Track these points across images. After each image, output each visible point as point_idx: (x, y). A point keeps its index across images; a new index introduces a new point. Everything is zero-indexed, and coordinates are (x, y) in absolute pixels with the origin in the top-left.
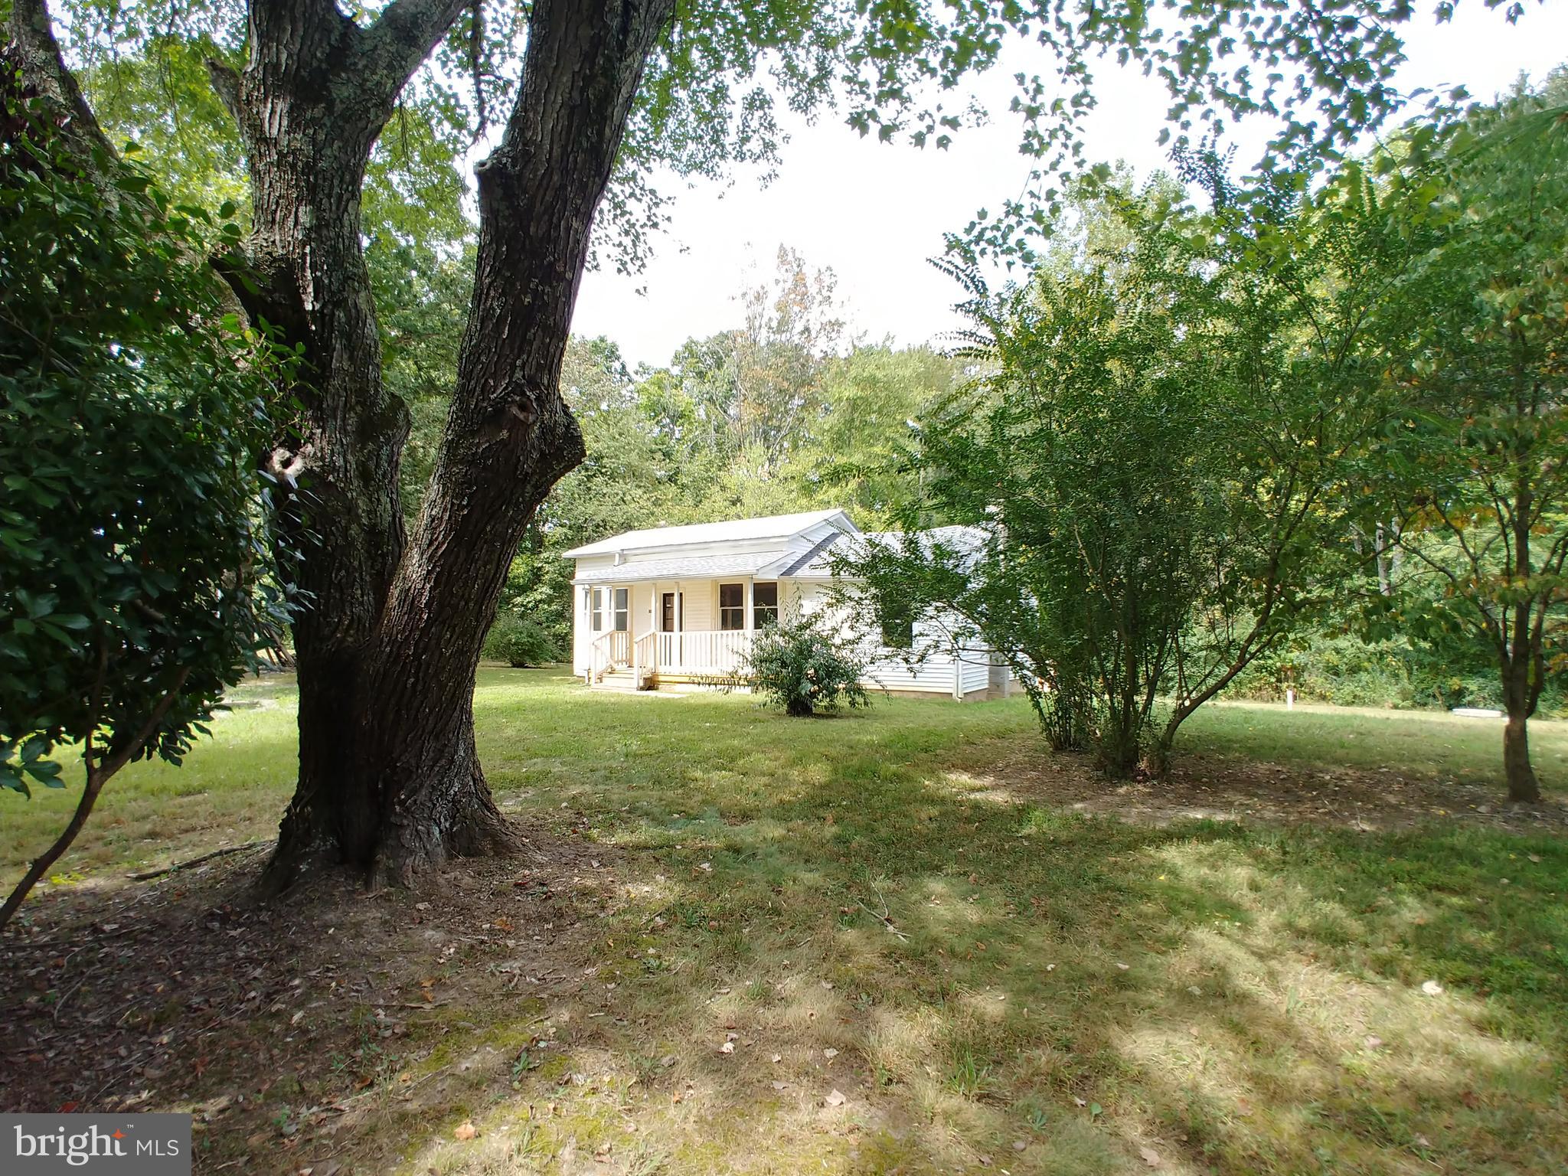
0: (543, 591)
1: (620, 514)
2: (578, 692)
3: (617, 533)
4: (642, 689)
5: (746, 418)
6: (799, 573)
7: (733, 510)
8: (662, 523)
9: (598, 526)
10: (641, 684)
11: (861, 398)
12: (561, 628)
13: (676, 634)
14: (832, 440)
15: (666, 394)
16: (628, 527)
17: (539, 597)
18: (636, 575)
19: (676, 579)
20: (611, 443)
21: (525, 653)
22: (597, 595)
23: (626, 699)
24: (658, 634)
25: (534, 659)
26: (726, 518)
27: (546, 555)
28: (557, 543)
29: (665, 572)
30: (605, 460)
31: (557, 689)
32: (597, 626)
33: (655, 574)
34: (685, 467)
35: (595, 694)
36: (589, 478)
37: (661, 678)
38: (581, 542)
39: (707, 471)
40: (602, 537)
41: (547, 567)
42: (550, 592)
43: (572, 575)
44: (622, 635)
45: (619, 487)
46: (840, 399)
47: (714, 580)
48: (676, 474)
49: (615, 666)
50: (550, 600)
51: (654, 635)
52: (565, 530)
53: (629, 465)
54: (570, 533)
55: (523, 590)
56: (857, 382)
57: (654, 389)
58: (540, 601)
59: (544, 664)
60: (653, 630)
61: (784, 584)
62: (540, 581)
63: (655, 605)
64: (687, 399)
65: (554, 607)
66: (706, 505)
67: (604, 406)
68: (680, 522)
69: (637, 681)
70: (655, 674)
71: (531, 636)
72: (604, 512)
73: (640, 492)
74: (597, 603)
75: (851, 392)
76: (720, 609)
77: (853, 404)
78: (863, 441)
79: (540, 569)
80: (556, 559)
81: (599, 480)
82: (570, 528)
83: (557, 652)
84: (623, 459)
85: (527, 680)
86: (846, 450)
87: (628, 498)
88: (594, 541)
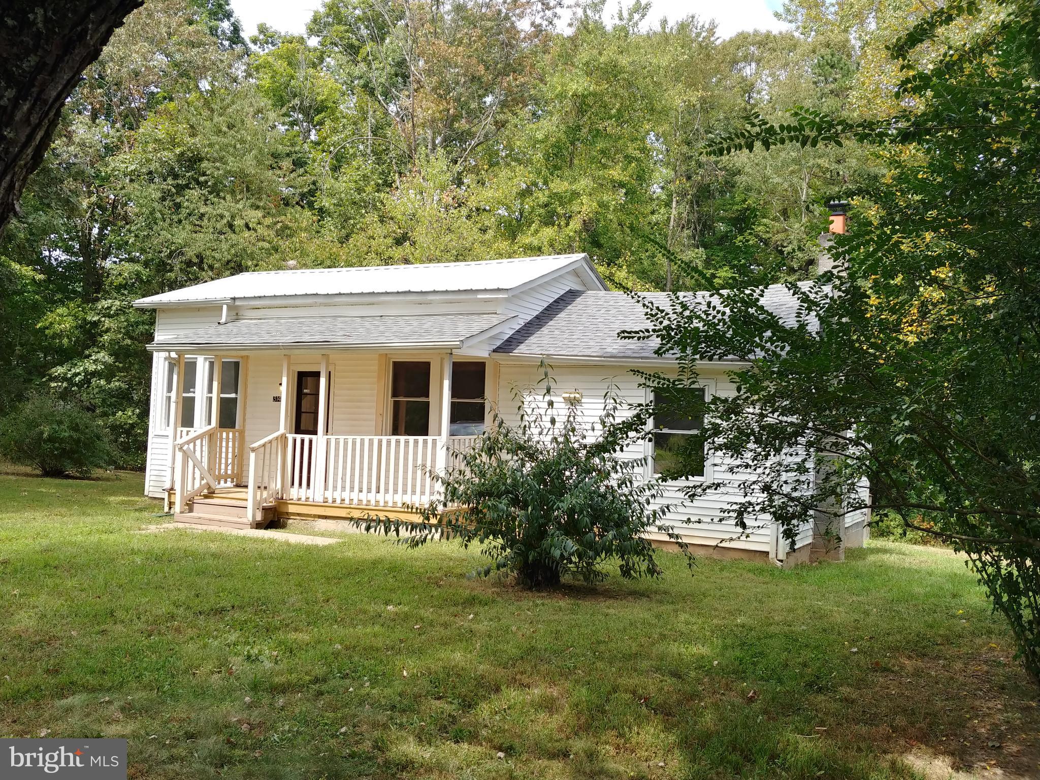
0: (101, 358)
1: (224, 246)
2: (153, 528)
3: (218, 275)
4: (258, 526)
5: (421, 115)
6: (522, 350)
7: (397, 252)
8: (292, 263)
9: (189, 263)
10: (259, 517)
11: (594, 94)
12: (126, 416)
13: (319, 440)
14: (547, 157)
15: (300, 74)
16: (237, 268)
17: (92, 368)
18: (256, 340)
19: (324, 348)
20: (214, 139)
21: (66, 454)
22: (191, 368)
23: (236, 546)
24: (290, 437)
25: (79, 463)
26: (388, 261)
27: (105, 303)
28: (124, 286)
29: (306, 338)
30: (205, 164)
31: (116, 522)
32: (187, 420)
33: (289, 339)
34: (327, 183)
35: (181, 534)
36: (180, 189)
37: (292, 509)
38: (162, 288)
39: (359, 190)
40: (196, 280)
41: (107, 323)
42: (109, 360)
43: (150, 338)
44: (227, 435)
45: (225, 206)
46: (561, 96)
47: (382, 353)
48: (312, 193)
49: (214, 485)
50: (109, 373)
51: (284, 438)
52: (138, 267)
53: (242, 176)
54: (145, 273)
55: (67, 355)
56: (590, 70)
57: (281, 66)
58: (94, 374)
59: (97, 472)
60: (282, 430)
61: (497, 366)
62: (94, 343)
63: (285, 389)
64: (331, 83)
65: (115, 384)
66: (358, 240)
67: (205, 85)
68: (319, 264)
69: (251, 514)
70: (281, 501)
71: (75, 428)
72: (201, 242)
73: (259, 214)
74: (189, 383)
75: (579, 84)
76: (391, 401)
77: (582, 104)
78: (592, 160)
79: (95, 324)
80: (122, 311)
81: (195, 193)
82: (146, 264)
83: (116, 453)
84: (232, 164)
85: (66, 502)
86: (567, 172)
87: (238, 222)
88: (182, 286)
